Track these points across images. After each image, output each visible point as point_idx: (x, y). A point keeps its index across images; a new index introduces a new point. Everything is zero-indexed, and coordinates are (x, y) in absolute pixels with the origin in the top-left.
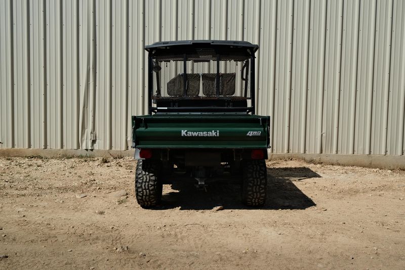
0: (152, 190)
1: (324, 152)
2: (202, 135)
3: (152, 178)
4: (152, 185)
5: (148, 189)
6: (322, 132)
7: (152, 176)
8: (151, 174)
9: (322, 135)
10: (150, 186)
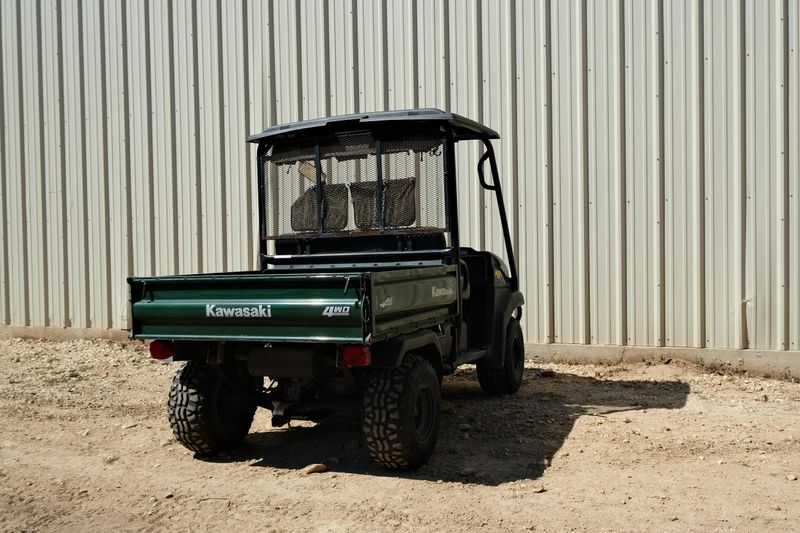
0: (193, 422)
1: (752, 345)
2: (241, 315)
3: (192, 398)
4: (192, 413)
5: (186, 419)
6: (743, 297)
7: (193, 394)
8: (191, 391)
9: (744, 306)
10: (188, 413)
